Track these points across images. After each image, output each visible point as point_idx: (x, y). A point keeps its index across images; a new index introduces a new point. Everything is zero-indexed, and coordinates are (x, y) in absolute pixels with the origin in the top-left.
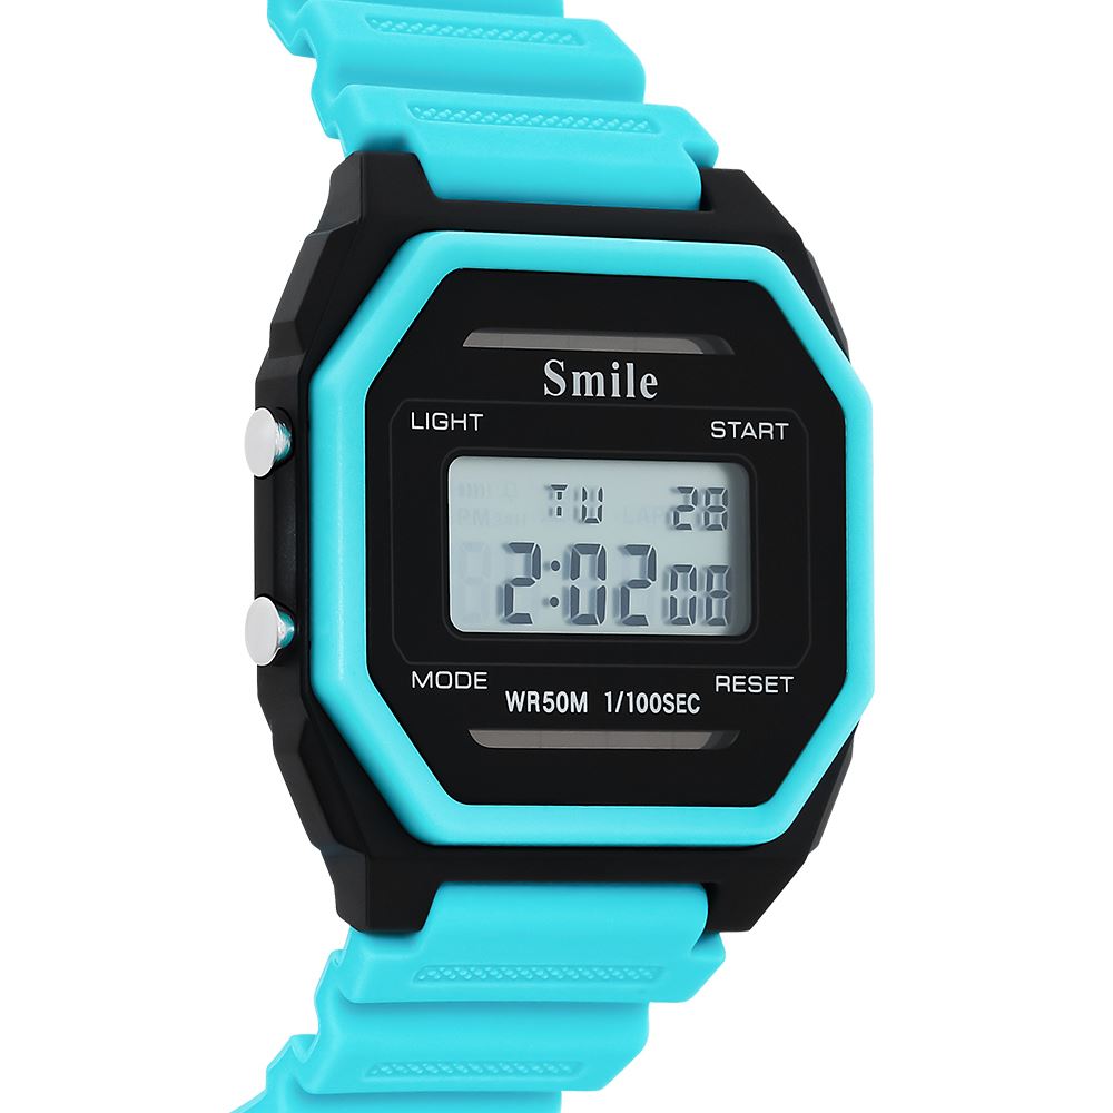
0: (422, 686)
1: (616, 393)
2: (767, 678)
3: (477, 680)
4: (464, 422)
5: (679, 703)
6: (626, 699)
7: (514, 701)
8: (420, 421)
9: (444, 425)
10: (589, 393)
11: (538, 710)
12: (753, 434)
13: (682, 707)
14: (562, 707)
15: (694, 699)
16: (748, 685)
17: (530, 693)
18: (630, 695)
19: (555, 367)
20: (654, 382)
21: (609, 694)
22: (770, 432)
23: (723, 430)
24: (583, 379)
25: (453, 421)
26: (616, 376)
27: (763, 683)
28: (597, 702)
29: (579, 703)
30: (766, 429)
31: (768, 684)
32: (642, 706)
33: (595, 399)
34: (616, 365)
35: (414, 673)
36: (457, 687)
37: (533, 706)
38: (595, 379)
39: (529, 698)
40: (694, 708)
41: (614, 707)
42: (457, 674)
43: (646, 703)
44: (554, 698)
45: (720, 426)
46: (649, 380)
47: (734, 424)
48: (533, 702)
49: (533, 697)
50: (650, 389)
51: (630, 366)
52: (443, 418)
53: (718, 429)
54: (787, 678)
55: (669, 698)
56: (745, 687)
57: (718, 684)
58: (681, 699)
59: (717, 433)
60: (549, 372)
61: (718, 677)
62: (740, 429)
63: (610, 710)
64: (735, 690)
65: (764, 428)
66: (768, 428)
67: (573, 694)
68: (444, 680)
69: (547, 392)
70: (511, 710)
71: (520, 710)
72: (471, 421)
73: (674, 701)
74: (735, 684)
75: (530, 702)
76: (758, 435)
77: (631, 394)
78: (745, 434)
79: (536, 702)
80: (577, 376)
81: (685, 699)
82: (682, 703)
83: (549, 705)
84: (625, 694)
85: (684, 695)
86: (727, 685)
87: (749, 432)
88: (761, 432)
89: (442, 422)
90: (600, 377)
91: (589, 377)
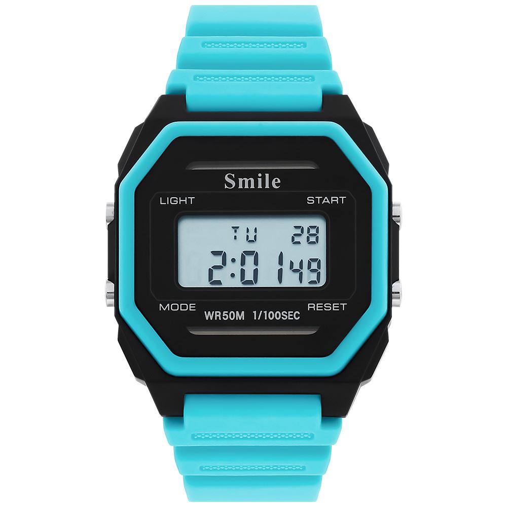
0: (164, 310)
1: (260, 186)
2: (334, 304)
3: (191, 307)
4: (186, 201)
5: (289, 315)
6: (263, 314)
7: (208, 316)
8: (165, 201)
9: (176, 202)
10: (246, 187)
11: (220, 319)
12: (328, 202)
13: (291, 317)
14: (232, 317)
15: (297, 314)
16: (324, 306)
17: (216, 312)
18: (265, 312)
19: (230, 177)
20: (279, 181)
21: (255, 312)
22: (337, 201)
23: (313, 200)
24: (244, 181)
25: (180, 201)
26: (260, 180)
27: (332, 306)
28: (249, 315)
29: (241, 316)
30: (335, 199)
31: (334, 307)
32: (271, 317)
33: (249, 189)
34: (260, 175)
35: (160, 304)
36: (181, 310)
37: (218, 317)
38: (250, 182)
39: (216, 314)
40: (297, 317)
41: (257, 317)
42: (181, 304)
43: (273, 315)
44: (228, 314)
45: (312, 199)
46: (276, 180)
47: (319, 198)
48: (218, 316)
49: (218, 314)
50: (277, 185)
51: (267, 175)
52: (176, 199)
53: (310, 200)
54: (343, 304)
55: (284, 313)
56: (323, 308)
57: (309, 307)
58: (291, 314)
59: (310, 202)
60: (227, 178)
61: (309, 304)
62: (321, 200)
63: (255, 319)
64: (317, 310)
65: (333, 199)
66: (336, 199)
67: (237, 312)
68: (175, 307)
69: (226, 187)
70: (207, 319)
71: (211, 319)
72: (189, 200)
73: (287, 315)
74: (318, 307)
75: (216, 316)
76: (330, 202)
77: (267, 186)
78: (324, 202)
79: (219, 316)
80: (241, 180)
81: (293, 314)
82: (291, 315)
83: (225, 317)
84: (263, 312)
85: (292, 312)
86: (314, 307)
87: (326, 200)
88: (332, 201)
89: (175, 201)
90: (252, 180)
91: (246, 180)
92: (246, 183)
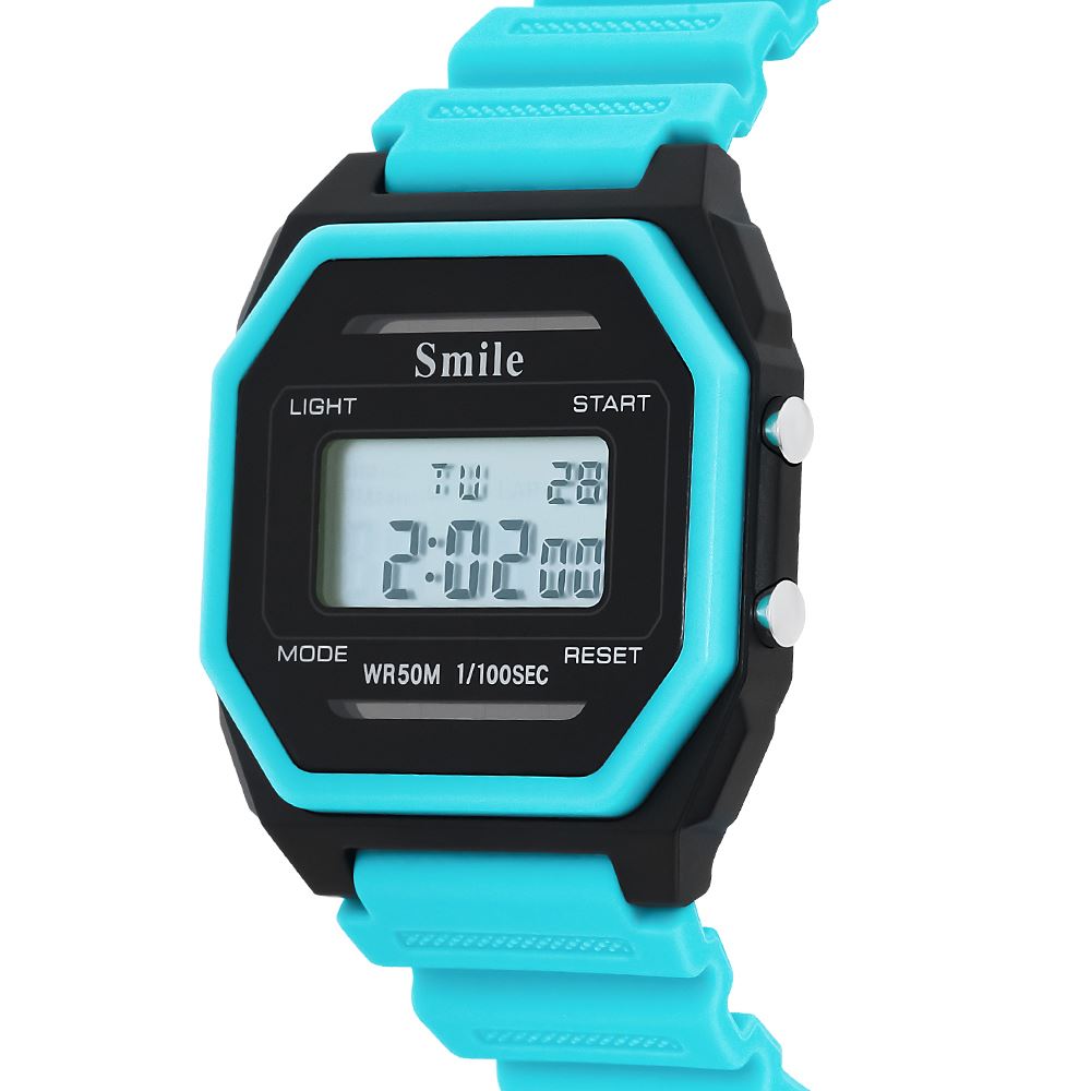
0: (287, 659)
1: (483, 373)
2: (616, 649)
3: (338, 654)
4: (339, 406)
5: (528, 674)
6: (477, 671)
7: (371, 674)
8: (298, 407)
9: (320, 410)
10: (457, 373)
11: (393, 682)
12: (615, 407)
13: (530, 678)
14: (416, 679)
15: (543, 671)
16: (596, 656)
17: (387, 666)
18: (481, 667)
19: (426, 350)
20: (521, 360)
21: (461, 666)
22: (632, 404)
23: (585, 404)
24: (452, 360)
25: (329, 406)
26: (483, 356)
27: (612, 654)
28: (449, 674)
29: (432, 675)
30: (628, 402)
31: (616, 655)
32: (492, 677)
33: (463, 378)
34: (484, 345)
35: (281, 648)
36: (319, 660)
37: (389, 678)
38: (464, 360)
39: (385, 670)
40: (542, 679)
41: (465, 679)
42: (320, 647)
43: (495, 674)
44: (409, 670)
45: (583, 400)
46: (515, 358)
47: (597, 397)
48: (389, 674)
49: (389, 670)
50: (516, 367)
51: (498, 345)
52: (319, 403)
53: (580, 405)
54: (635, 649)
55: (518, 670)
56: (594, 658)
57: (567, 656)
58: (530, 671)
59: (578, 407)
60: (420, 354)
61: (567, 649)
62: (602, 403)
63: (461, 682)
64: (584, 662)
65: (626, 400)
66: (630, 400)
67: (427, 666)
68: (307, 653)
69: (417, 374)
70: (368, 682)
71: (376, 681)
72: (345, 405)
73: (524, 673)
74: (584, 655)
75: (386, 674)
76: (619, 408)
77: (497, 372)
78: (607, 407)
79: (392, 674)
80: (447, 357)
81: (535, 671)
82: (532, 674)
83: (403, 677)
84: (476, 666)
85: (533, 667)
86: (577, 656)
87: (611, 404)
88: (623, 404)
89: (320, 407)
90: (468, 356)
91: (458, 357)
92: (457, 364)
